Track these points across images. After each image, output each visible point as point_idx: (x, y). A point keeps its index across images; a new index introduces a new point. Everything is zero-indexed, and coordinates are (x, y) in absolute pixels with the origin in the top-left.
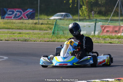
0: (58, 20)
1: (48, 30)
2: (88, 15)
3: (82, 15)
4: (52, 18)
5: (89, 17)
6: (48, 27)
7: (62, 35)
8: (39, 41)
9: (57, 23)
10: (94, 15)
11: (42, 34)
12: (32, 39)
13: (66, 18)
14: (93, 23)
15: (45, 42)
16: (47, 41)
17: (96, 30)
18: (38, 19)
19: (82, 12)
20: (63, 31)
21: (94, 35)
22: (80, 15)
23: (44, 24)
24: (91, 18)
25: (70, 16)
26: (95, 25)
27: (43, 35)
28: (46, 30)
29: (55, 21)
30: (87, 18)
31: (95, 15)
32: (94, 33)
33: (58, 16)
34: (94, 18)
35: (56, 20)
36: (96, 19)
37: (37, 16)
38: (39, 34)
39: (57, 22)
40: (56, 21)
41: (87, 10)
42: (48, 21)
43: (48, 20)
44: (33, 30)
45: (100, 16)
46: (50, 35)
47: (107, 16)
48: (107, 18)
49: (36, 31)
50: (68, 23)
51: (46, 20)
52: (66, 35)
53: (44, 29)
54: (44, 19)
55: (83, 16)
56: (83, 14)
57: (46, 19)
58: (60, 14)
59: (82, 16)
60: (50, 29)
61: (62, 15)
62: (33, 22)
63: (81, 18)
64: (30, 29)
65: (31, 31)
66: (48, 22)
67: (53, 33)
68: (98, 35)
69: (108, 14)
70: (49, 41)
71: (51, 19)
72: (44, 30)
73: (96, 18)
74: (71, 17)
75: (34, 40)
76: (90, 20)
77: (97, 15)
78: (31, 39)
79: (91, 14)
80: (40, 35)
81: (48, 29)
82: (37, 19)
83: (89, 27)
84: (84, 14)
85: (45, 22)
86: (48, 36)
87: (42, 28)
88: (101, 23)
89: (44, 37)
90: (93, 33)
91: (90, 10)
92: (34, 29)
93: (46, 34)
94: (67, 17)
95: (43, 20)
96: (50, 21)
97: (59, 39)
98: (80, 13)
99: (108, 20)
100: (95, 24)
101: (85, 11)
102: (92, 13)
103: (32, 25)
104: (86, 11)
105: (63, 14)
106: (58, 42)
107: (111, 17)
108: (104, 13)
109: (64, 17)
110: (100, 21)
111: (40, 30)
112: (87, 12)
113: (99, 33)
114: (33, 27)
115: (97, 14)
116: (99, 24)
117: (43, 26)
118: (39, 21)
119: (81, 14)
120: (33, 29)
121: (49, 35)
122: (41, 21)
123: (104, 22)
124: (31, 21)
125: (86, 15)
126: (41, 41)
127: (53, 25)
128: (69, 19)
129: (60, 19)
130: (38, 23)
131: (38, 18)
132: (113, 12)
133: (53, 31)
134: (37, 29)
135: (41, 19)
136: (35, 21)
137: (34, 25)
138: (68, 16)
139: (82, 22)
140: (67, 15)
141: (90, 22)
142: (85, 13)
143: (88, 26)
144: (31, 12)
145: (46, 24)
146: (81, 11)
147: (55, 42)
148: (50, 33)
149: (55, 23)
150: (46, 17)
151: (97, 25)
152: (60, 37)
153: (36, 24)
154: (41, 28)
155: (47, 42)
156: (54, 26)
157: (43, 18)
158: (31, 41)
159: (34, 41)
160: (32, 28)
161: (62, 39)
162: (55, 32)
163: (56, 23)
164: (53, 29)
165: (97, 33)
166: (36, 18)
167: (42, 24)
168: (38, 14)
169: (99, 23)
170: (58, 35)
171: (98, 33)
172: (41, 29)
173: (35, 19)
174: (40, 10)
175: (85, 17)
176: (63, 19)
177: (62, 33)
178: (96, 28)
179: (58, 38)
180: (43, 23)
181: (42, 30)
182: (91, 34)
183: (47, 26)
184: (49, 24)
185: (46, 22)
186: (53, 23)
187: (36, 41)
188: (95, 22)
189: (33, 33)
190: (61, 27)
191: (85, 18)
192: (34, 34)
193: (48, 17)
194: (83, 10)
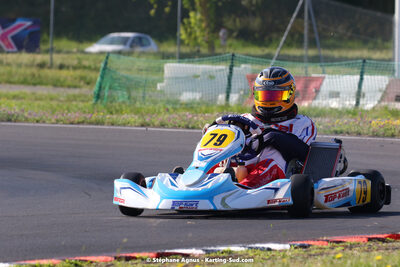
0: (112, 57)
1: (79, 87)
2: (207, 42)
3: (186, 42)
4: (95, 48)
5: (211, 46)
6: (82, 78)
7: (124, 102)
8: (53, 121)
9: (108, 66)
10: (225, 40)
11: (62, 99)
12: (30, 114)
13: (138, 49)
14: (223, 67)
15: (72, 123)
16: (76, 120)
17: (233, 87)
18: (50, 51)
19: (189, 30)
20: (128, 90)
21: (227, 105)
22: (182, 42)
23: (68, 68)
24: (218, 50)
25: (149, 44)
26: (231, 73)
27: (67, 101)
28: (75, 87)
29: (103, 58)
30: (204, 50)
31: (229, 42)
32: (228, 97)
33: (112, 42)
34: (228, 50)
35: (108, 54)
36: (233, 55)
37: (46, 42)
38: (52, 99)
39: (109, 62)
40: (107, 58)
41: (204, 25)
42: (79, 59)
43: (80, 56)
44: (35, 85)
45: (244, 46)
46: (87, 101)
47: (267, 46)
48: (267, 51)
49: (41, 91)
50: (146, 65)
51: (74, 56)
52: (138, 105)
53: (69, 82)
54: (68, 52)
55: (191, 44)
56: (193, 36)
57: (75, 50)
58: (119, 37)
59: (188, 45)
60: (88, 83)
61: (124, 41)
62: (34, 60)
63: (185, 50)
64: (24, 82)
65: (27, 90)
66: (80, 63)
67: (98, 96)
68: (239, 105)
69: (271, 40)
70: (83, 123)
71: (90, 53)
72: (69, 87)
73: (231, 51)
74: (153, 46)
75: (37, 118)
76: (212, 55)
77: (235, 42)
78: (26, 114)
79: (218, 37)
80: (54, 103)
81: (82, 83)
82: (47, 52)
83: (212, 77)
84: (196, 38)
85: (72, 60)
86: (81, 105)
87: (62, 79)
88: (249, 66)
89: (68, 109)
90: (222, 97)
91: (212, 25)
92: (36, 82)
93: (75, 98)
94: (142, 45)
95: (65, 56)
96: (87, 59)
97: (115, 117)
98: (180, 35)
99: (269, 57)
100: (231, 69)
101: (196, 28)
102: (221, 34)
103: (29, 71)
104: (199, 27)
105: (128, 38)
106: (113, 125)
107: (279, 49)
108: (257, 35)
109: (131, 46)
110: (245, 62)
111: (55, 86)
112: (202, 30)
113: (241, 99)
114: (33, 75)
115: (237, 37)
116: (243, 69)
117: (64, 73)
118: (51, 59)
119: (184, 36)
120: (33, 81)
121: (83, 101)
122: (58, 59)
123: (258, 63)
124: (25, 57)
125: (199, 40)
126: (57, 121)
127: (96, 69)
128: (148, 54)
129: (119, 53)
130: (49, 64)
131: (49, 46)
132: (286, 33)
133: (96, 88)
134: (46, 84)
135: (59, 52)
136: (39, 58)
137: (35, 70)
138: (144, 41)
139: (189, 62)
140: (140, 39)
141: (213, 63)
142: (198, 33)
143: (206, 76)
144: (26, 29)
145: (75, 68)
146: (186, 30)
147: (102, 124)
148: (86, 96)
149: (102, 65)
150: (73, 46)
151: (234, 72)
152: (118, 108)
153: (42, 66)
154: (58, 80)
155: (79, 123)
156: (100, 73)
157: (65, 49)
158: (27, 120)
159: (37, 122)
160: (29, 78)
161: (125, 116)
162: (101, 94)
163: (106, 63)
164: (97, 84)
165: (234, 98)
166: (43, 47)
167: (61, 67)
168: (48, 34)
169: (243, 66)
170: (111, 102)
171: (239, 100)
172: (57, 84)
173: (39, 53)
174: (55, 24)
175: (196, 49)
176: (129, 54)
177: (126, 97)
178: (233, 84)
179: (111, 113)
180: (66, 63)
181: (62, 86)
182: (218, 103)
183: (79, 73)
184: (85, 67)
185: (75, 62)
186: (98, 65)
187: (44, 122)
188: (229, 64)
189: (33, 94)
190: (123, 76)
191: (198, 51)
192: (36, 99)
193: (81, 46)
194: (192, 25)
